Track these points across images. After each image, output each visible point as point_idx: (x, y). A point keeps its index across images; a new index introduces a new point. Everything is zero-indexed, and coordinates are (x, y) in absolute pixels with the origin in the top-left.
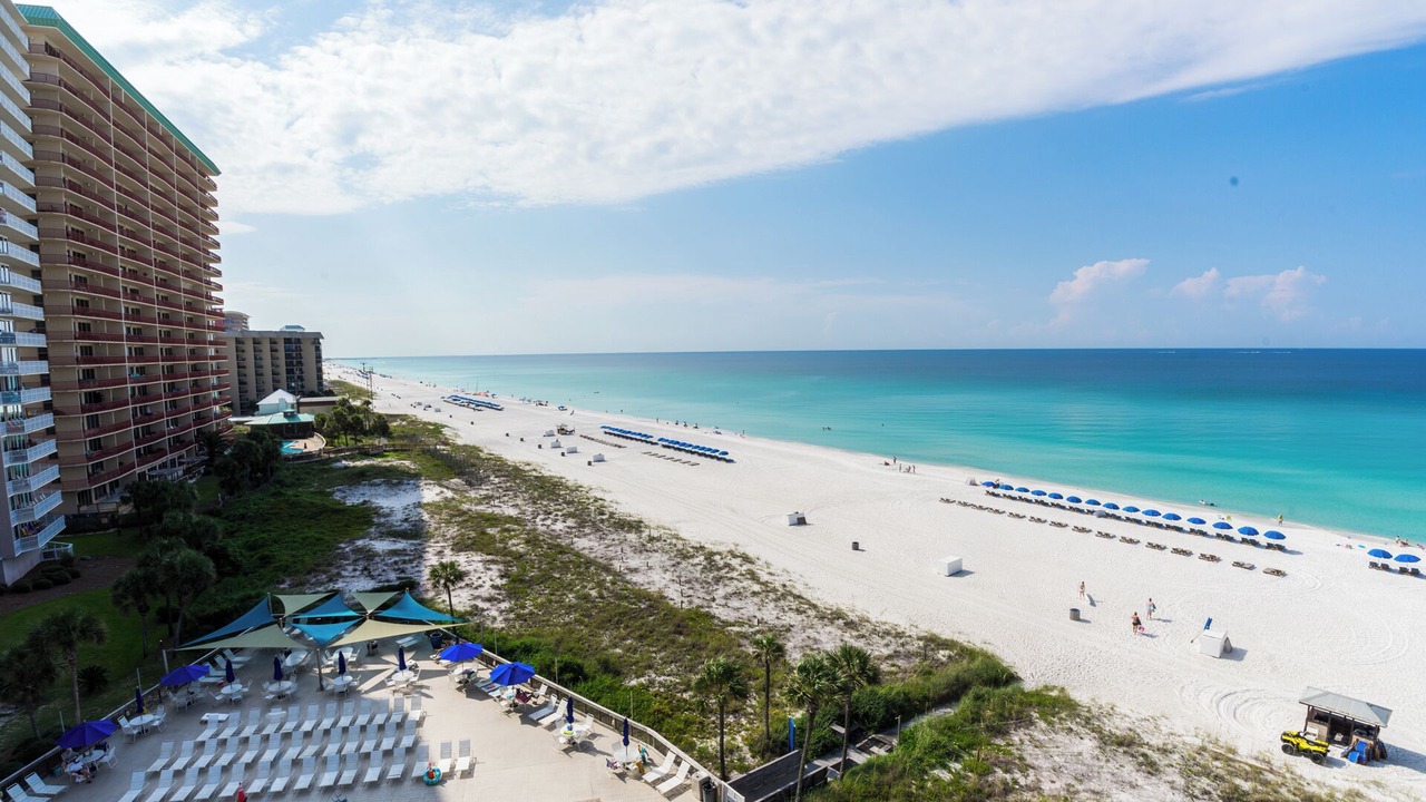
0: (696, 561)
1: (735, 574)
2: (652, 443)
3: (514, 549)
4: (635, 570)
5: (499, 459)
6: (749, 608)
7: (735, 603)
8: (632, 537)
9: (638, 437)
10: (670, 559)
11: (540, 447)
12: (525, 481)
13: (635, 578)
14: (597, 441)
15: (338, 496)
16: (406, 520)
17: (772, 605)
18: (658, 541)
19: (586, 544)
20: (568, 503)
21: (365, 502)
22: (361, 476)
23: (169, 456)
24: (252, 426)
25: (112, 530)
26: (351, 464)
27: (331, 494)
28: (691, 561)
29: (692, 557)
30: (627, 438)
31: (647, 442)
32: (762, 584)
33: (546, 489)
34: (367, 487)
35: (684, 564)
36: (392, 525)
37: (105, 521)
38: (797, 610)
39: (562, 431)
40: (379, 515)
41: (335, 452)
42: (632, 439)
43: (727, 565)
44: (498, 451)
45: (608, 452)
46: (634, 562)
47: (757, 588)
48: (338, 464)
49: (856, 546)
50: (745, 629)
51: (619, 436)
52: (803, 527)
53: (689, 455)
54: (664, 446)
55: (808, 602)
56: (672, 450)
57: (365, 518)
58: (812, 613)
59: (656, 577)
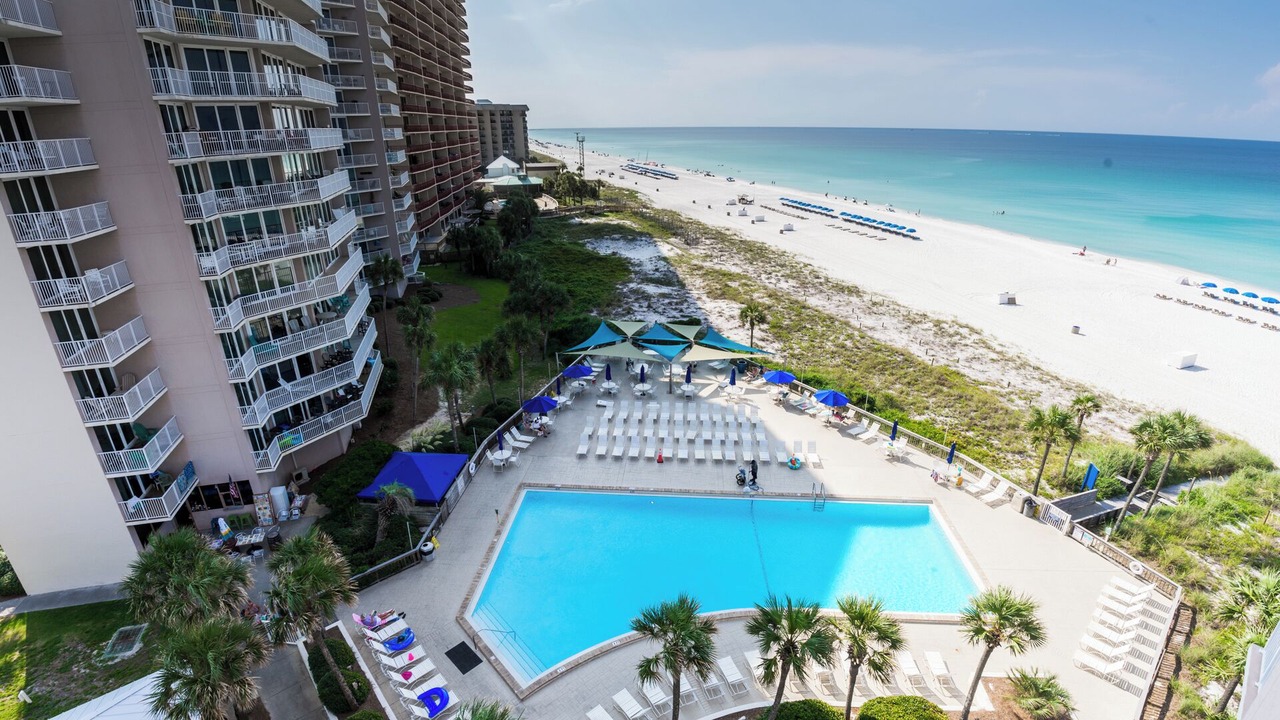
0: (926, 326)
1: (968, 342)
2: (833, 217)
3: (760, 301)
4: (871, 329)
5: (698, 223)
6: (993, 372)
7: (976, 365)
8: (854, 299)
9: (817, 210)
10: (899, 322)
11: (729, 214)
12: (733, 244)
13: (877, 335)
14: (778, 211)
15: (589, 247)
16: (657, 270)
17: (1014, 372)
18: (881, 305)
19: (815, 301)
20: (782, 266)
21: (614, 254)
22: (600, 232)
23: (455, 209)
24: (495, 187)
25: (437, 264)
26: (584, 221)
27: (584, 245)
28: (920, 325)
29: (920, 322)
30: (806, 210)
31: (827, 215)
32: (998, 353)
33: (756, 252)
34: (609, 241)
35: (914, 328)
36: (646, 274)
37: (432, 257)
38: (1041, 380)
39: (742, 200)
40: (632, 265)
41: (569, 210)
42: (810, 211)
43: (957, 334)
44: (695, 216)
45: (797, 224)
46: (869, 321)
47: (995, 356)
48: (573, 221)
49: (1076, 330)
50: (998, 389)
51: (797, 208)
52: (1013, 307)
53: (872, 229)
54: (846, 220)
55: (1048, 374)
56: (854, 224)
57: (621, 267)
58: (1057, 384)
59: (893, 336)
